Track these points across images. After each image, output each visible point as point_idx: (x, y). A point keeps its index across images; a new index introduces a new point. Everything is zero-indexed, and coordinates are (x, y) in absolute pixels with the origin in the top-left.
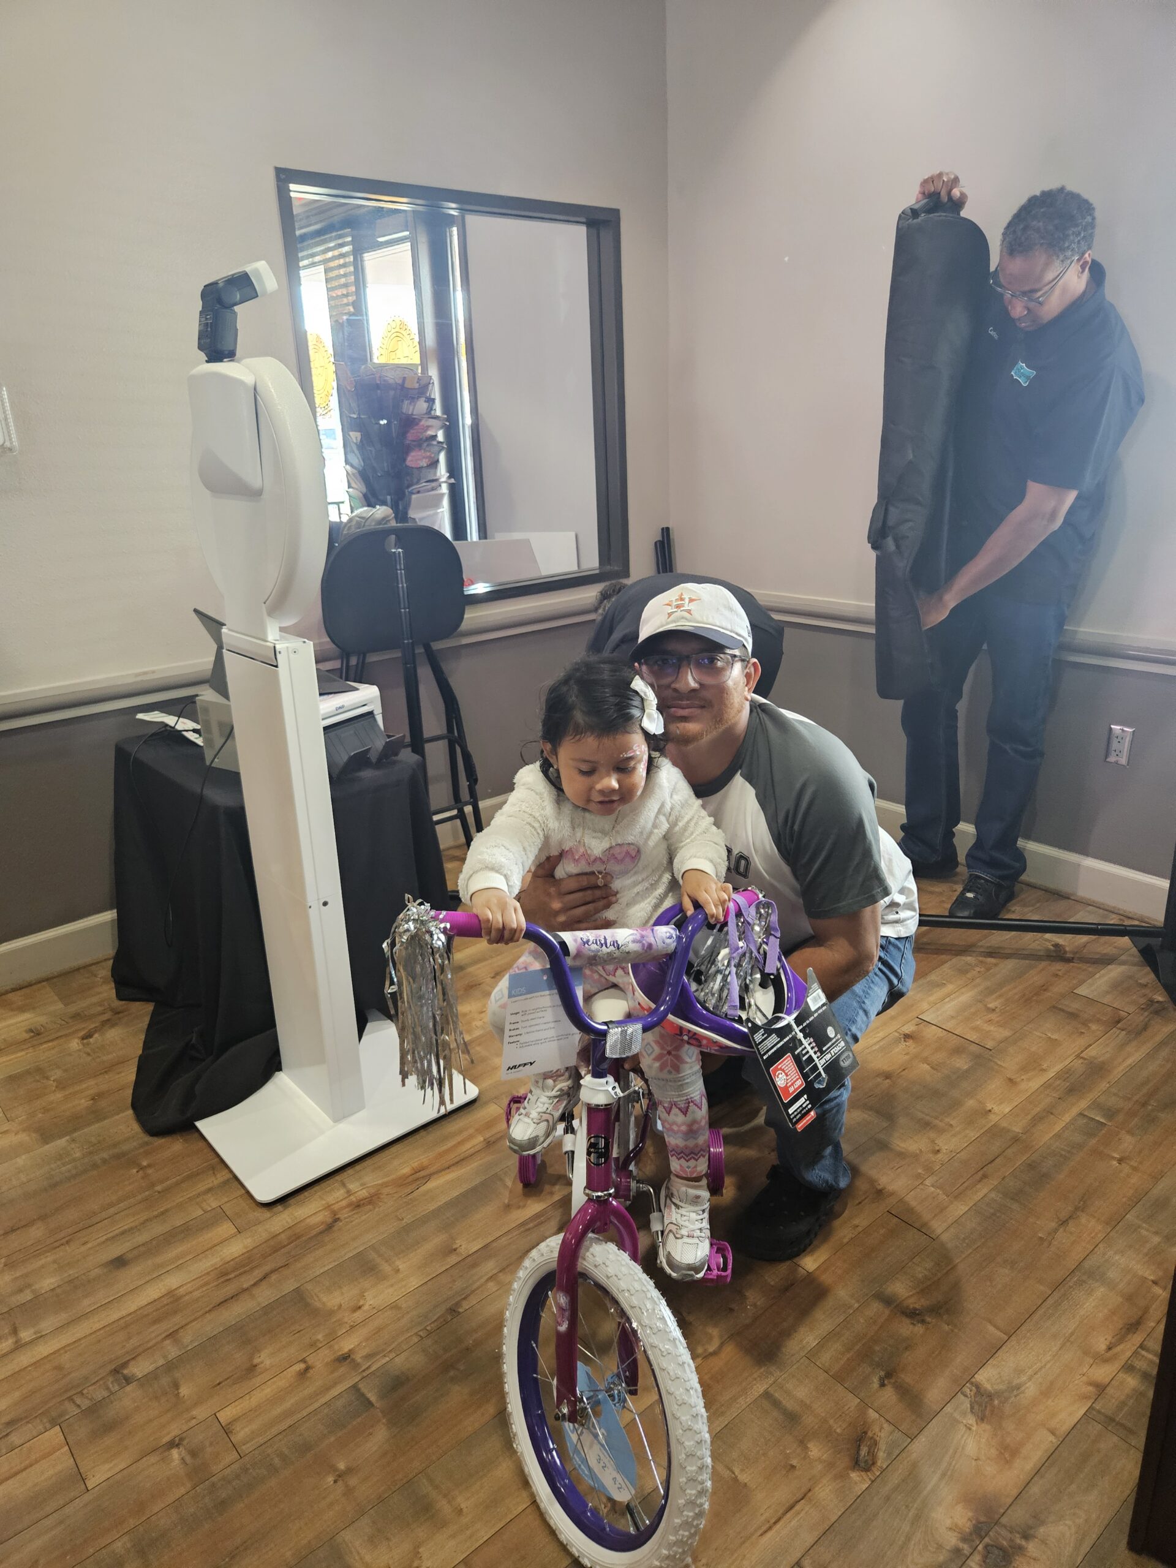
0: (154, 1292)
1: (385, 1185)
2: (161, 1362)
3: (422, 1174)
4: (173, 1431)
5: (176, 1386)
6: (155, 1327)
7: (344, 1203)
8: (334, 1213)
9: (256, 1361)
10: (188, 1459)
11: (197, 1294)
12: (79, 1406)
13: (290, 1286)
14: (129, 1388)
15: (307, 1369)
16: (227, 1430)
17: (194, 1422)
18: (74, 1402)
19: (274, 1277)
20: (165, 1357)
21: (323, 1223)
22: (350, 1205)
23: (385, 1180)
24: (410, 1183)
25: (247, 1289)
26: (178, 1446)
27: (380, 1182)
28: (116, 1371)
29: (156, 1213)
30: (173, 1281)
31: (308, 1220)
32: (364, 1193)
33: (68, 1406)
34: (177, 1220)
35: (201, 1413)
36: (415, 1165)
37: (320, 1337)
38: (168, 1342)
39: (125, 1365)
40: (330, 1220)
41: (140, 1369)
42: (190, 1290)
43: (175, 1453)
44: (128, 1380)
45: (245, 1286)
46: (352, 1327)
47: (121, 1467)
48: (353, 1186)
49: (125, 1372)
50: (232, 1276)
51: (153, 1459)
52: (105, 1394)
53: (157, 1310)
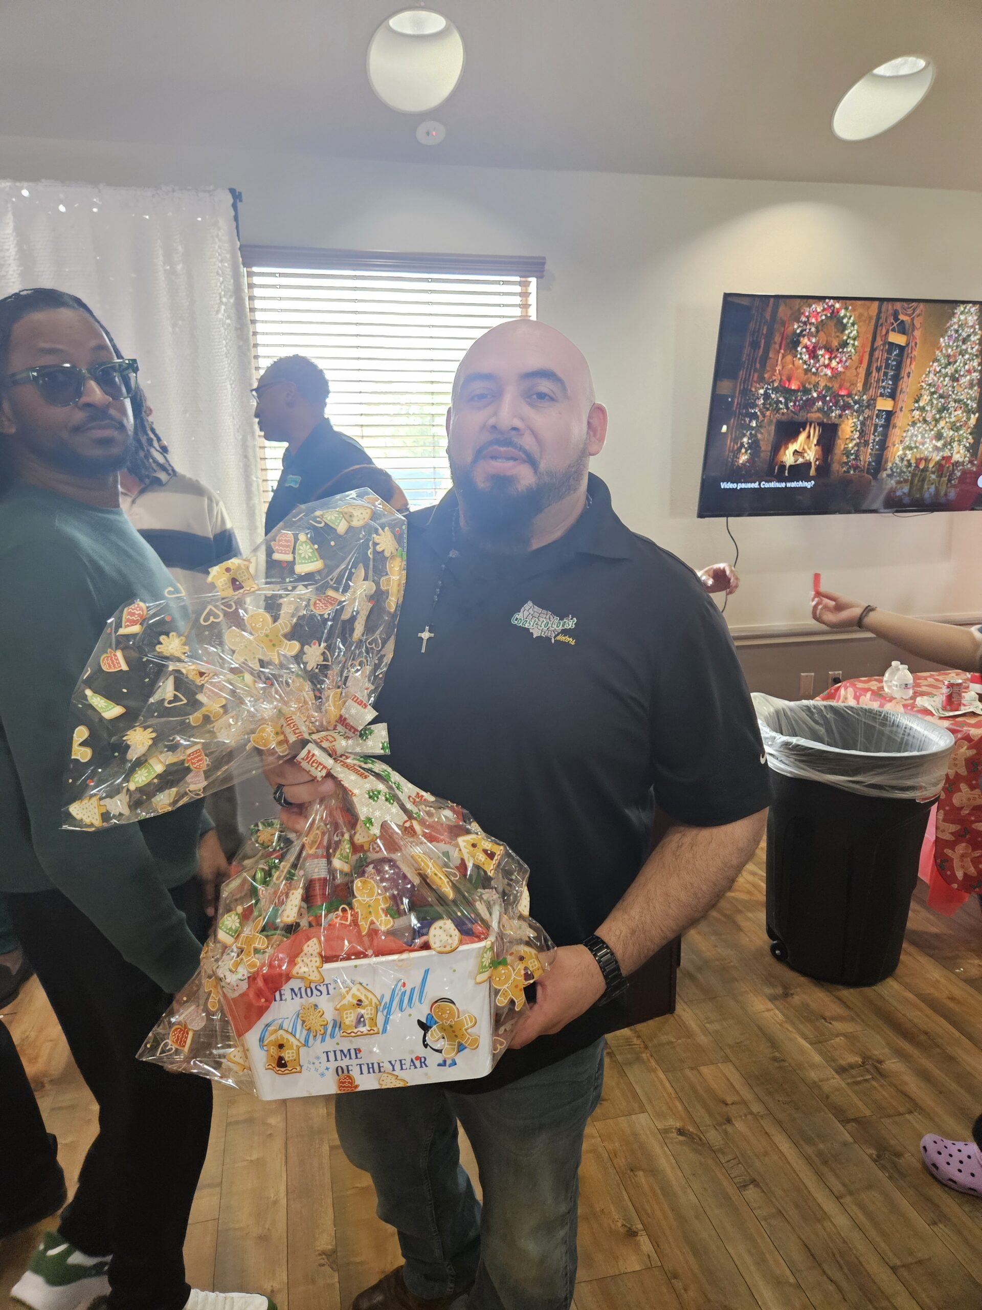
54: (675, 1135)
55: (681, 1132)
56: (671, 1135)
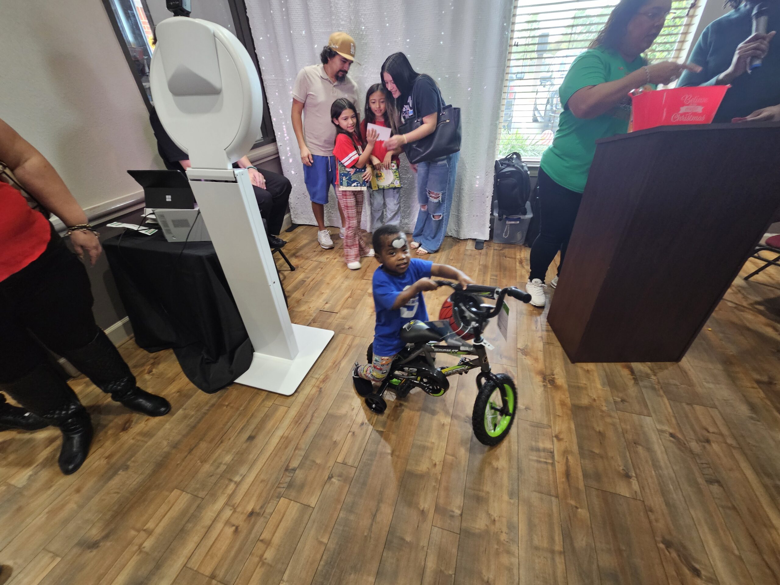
0: (275, 441)
1: (327, 371)
2: (301, 458)
3: (336, 363)
4: (326, 474)
5: (314, 462)
6: (287, 450)
7: (318, 382)
8: (318, 387)
9: (334, 440)
10: (339, 478)
11: (292, 432)
12: (284, 487)
13: (324, 414)
14: (297, 472)
15: (354, 433)
16: (344, 463)
17: (331, 468)
18: (280, 487)
19: (316, 415)
20: (301, 456)
21: (317, 391)
22: (321, 382)
23: (326, 370)
24: (335, 367)
25: (309, 423)
26: (332, 477)
27: (325, 371)
28: (287, 470)
29: (249, 417)
30: (279, 433)
31: (311, 393)
32: (322, 377)
33: (279, 490)
34: (261, 415)
35: (331, 463)
36: (332, 361)
37: (348, 423)
38: (297, 451)
39: (288, 466)
40: (319, 390)
41: (295, 464)
42: (289, 433)
43: (333, 480)
44: (294, 470)
45: (308, 422)
46: (357, 415)
47: (319, 494)
48: (317, 376)
49: (290, 468)
50: (300, 421)
51: (327, 486)
52: (290, 478)
53: (282, 444)
54: (668, 435)
55: (672, 435)
56: (666, 435)
